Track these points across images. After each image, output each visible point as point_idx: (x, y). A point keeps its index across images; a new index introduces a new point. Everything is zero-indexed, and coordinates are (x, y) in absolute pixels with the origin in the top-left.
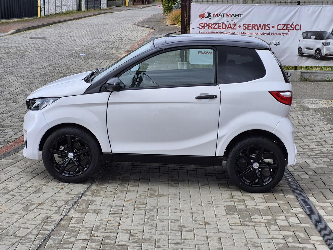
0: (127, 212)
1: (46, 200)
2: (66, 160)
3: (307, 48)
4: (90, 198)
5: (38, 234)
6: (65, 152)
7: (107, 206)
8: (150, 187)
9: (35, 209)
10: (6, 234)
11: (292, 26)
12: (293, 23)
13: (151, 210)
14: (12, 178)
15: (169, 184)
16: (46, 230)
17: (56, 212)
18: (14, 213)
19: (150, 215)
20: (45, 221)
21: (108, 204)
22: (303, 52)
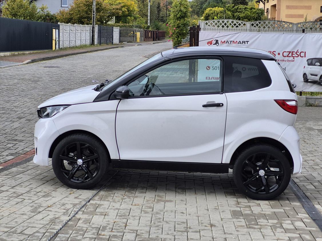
0: (134, 214)
1: (54, 203)
2: (75, 167)
3: (312, 75)
4: (98, 202)
5: (45, 233)
6: (74, 158)
7: (114, 210)
8: (157, 193)
9: (44, 211)
10: (15, 232)
11: (297, 53)
12: (298, 50)
13: (157, 213)
14: (22, 184)
15: (176, 191)
16: (53, 229)
17: (64, 214)
18: (23, 214)
19: (157, 217)
20: (53, 221)
21: (115, 208)
22: (308, 78)
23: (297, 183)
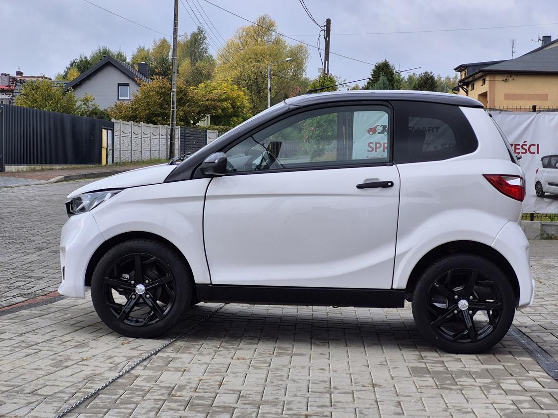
0: (235, 370)
1: (93, 356)
2: (131, 297)
3: (550, 184)
4: (173, 355)
5: (76, 393)
6: (130, 283)
7: (201, 364)
8: (277, 345)
9: (75, 365)
10: (21, 392)
11: (524, 147)
12: (525, 142)
13: (277, 369)
15: (312, 343)
16: (90, 388)
17: (110, 369)
18: (36, 369)
19: (276, 375)
20: (90, 379)
21: (202, 362)
22: (543, 190)
23: (526, 334)
